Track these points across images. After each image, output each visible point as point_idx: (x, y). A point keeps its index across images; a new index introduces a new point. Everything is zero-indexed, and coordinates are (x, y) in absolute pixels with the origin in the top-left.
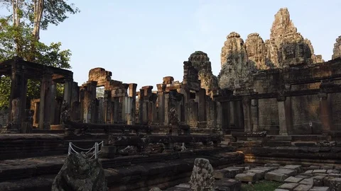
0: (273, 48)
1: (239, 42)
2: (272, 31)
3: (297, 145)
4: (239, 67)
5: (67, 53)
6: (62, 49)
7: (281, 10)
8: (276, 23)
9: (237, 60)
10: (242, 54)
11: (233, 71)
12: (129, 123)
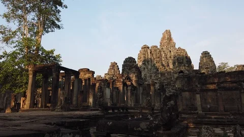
0: (164, 55)
1: (149, 51)
2: (161, 43)
3: (215, 118)
4: (150, 67)
5: (59, 56)
6: (55, 54)
7: (167, 31)
8: (163, 39)
9: (148, 62)
10: (151, 59)
11: (146, 69)
12: (109, 105)
